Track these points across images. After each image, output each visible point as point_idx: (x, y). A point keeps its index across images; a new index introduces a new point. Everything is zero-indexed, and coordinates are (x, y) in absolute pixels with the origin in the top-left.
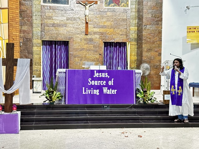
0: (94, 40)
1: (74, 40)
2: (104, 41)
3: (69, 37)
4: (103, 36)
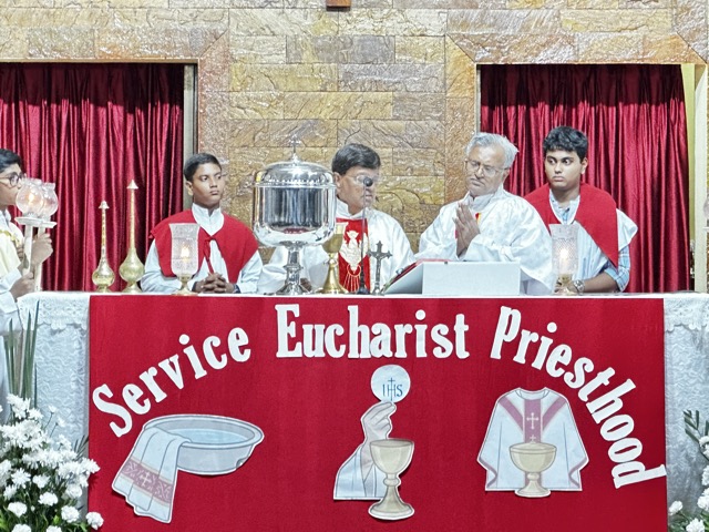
0: (404, 50)
1: (237, 52)
2: (487, 56)
3: (189, 27)
4: (474, 14)
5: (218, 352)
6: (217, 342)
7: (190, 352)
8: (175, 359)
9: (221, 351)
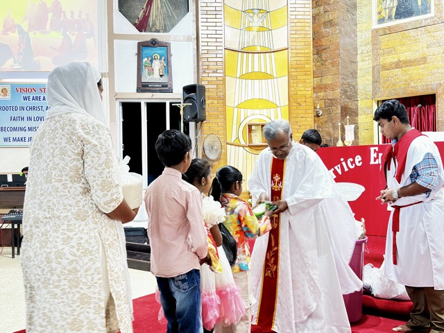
3: (433, 83)
5: (352, 163)
6: (351, 160)
7: (344, 163)
8: (339, 166)
9: (353, 163)
